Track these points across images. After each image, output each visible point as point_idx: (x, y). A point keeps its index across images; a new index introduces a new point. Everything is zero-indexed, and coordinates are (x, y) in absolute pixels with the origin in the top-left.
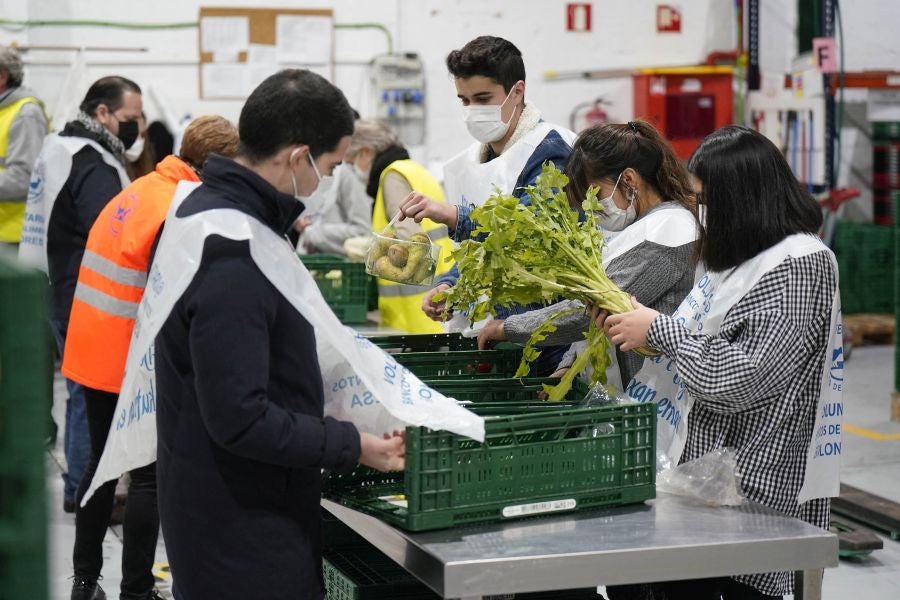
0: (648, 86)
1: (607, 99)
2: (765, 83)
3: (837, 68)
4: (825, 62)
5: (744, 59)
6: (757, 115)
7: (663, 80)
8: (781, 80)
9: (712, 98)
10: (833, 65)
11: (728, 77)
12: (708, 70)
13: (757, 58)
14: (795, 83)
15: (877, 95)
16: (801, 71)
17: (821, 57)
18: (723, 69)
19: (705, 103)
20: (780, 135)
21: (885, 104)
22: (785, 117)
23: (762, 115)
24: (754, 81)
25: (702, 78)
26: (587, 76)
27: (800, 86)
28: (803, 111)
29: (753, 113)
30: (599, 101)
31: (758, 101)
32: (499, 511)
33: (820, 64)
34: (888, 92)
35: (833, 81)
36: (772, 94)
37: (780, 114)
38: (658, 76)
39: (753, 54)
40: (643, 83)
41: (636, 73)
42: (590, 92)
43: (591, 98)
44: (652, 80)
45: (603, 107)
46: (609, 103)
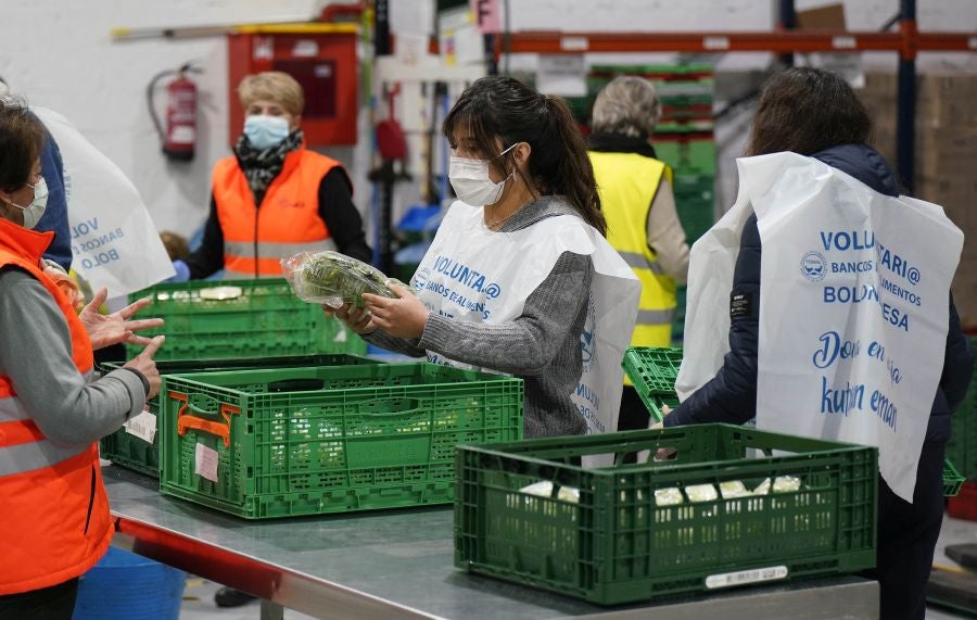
0: (251, 50)
1: (196, 66)
2: (401, 46)
3: (501, 28)
4: (486, 19)
5: (369, 13)
6: (391, 88)
7: (269, 42)
8: (424, 42)
9: (332, 64)
10: (497, 24)
11: (351, 38)
12: (325, 28)
13: (386, 12)
14: (443, 47)
15: (549, 63)
16: (453, 31)
17: (482, 14)
18: (345, 27)
19: (323, 71)
20: (423, 113)
21: (557, 73)
22: (430, 90)
23: (398, 88)
24: (384, 43)
25: (321, 39)
26: (169, 34)
27: (451, 49)
28: (456, 83)
29: (385, 85)
30: (185, 68)
31: (389, 69)
32: (701, 581)
33: (480, 22)
34: (563, 59)
35: (496, 43)
36: (411, 61)
37: (424, 85)
38: (263, 35)
39: (380, 8)
40: (244, 45)
41: (235, 32)
42: (173, 56)
43: (176, 64)
44: (257, 40)
45: (190, 76)
46: (198, 71)
